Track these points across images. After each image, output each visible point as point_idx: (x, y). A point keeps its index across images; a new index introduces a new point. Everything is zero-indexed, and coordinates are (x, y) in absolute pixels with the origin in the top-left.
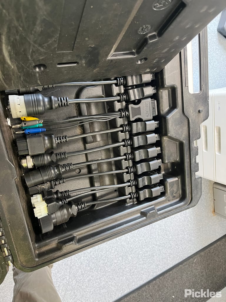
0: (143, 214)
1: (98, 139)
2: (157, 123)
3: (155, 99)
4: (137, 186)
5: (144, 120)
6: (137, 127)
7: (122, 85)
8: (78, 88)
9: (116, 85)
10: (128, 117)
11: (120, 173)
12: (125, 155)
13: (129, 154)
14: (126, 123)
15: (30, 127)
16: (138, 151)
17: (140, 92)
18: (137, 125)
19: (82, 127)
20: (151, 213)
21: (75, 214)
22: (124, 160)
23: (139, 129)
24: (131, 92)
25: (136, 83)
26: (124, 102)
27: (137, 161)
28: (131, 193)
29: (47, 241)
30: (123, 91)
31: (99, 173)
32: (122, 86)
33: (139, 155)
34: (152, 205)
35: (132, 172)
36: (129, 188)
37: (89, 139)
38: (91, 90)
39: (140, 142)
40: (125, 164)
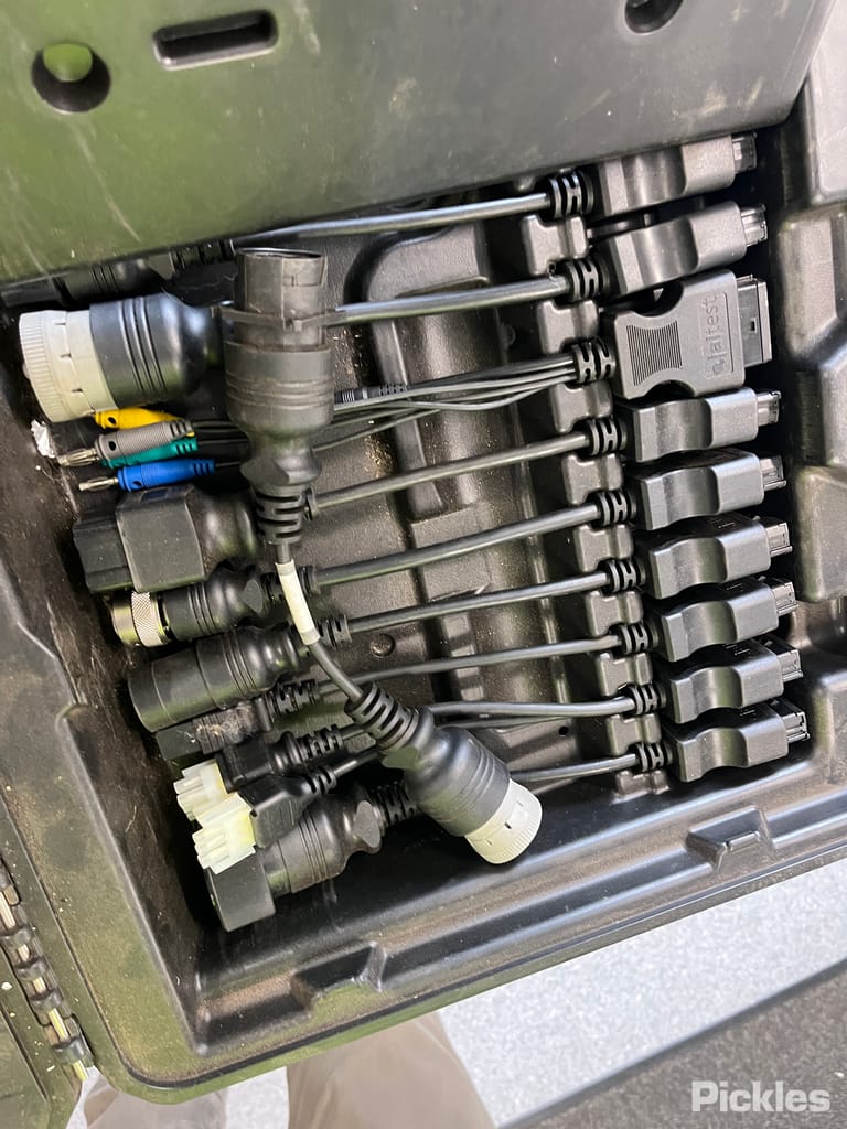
0: (701, 847)
1: (469, 491)
2: (770, 402)
3: (760, 276)
4: (666, 715)
5: (697, 389)
6: (661, 428)
7: (574, 213)
8: (358, 250)
9: (547, 216)
10: (613, 381)
11: (584, 654)
12: (603, 566)
13: (625, 561)
14: (605, 409)
15: (140, 459)
16: (668, 550)
17: (674, 244)
18: (661, 416)
19: (389, 442)
20: (738, 847)
21: (374, 841)
22: (596, 593)
23: (675, 436)
24: (624, 245)
25: (652, 196)
26: (589, 304)
27: (663, 596)
28: (640, 743)
29: (247, 967)
30: (580, 248)
31: (478, 654)
32: (578, 219)
33: (678, 567)
34: (741, 804)
35: (641, 651)
36: (627, 721)
37: (426, 499)
38: (422, 255)
39: (677, 504)
40: (602, 611)
